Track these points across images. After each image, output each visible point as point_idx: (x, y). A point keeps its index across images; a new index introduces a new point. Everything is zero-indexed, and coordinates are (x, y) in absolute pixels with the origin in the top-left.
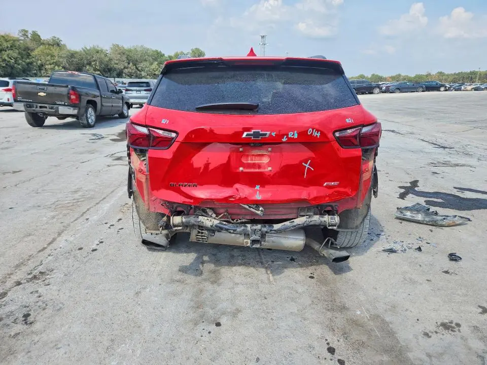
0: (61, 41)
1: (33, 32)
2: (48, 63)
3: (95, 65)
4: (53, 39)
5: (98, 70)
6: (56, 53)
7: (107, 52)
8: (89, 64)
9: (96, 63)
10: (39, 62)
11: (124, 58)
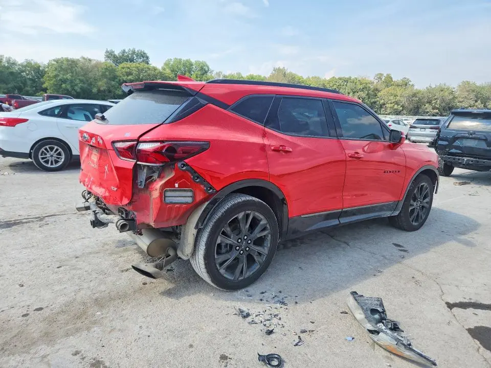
0: (410, 81)
1: (388, 75)
2: (389, 102)
3: (436, 103)
4: (403, 81)
5: (437, 108)
6: (399, 93)
7: (454, 90)
8: (430, 102)
9: (437, 102)
10: (383, 101)
11: (472, 96)
